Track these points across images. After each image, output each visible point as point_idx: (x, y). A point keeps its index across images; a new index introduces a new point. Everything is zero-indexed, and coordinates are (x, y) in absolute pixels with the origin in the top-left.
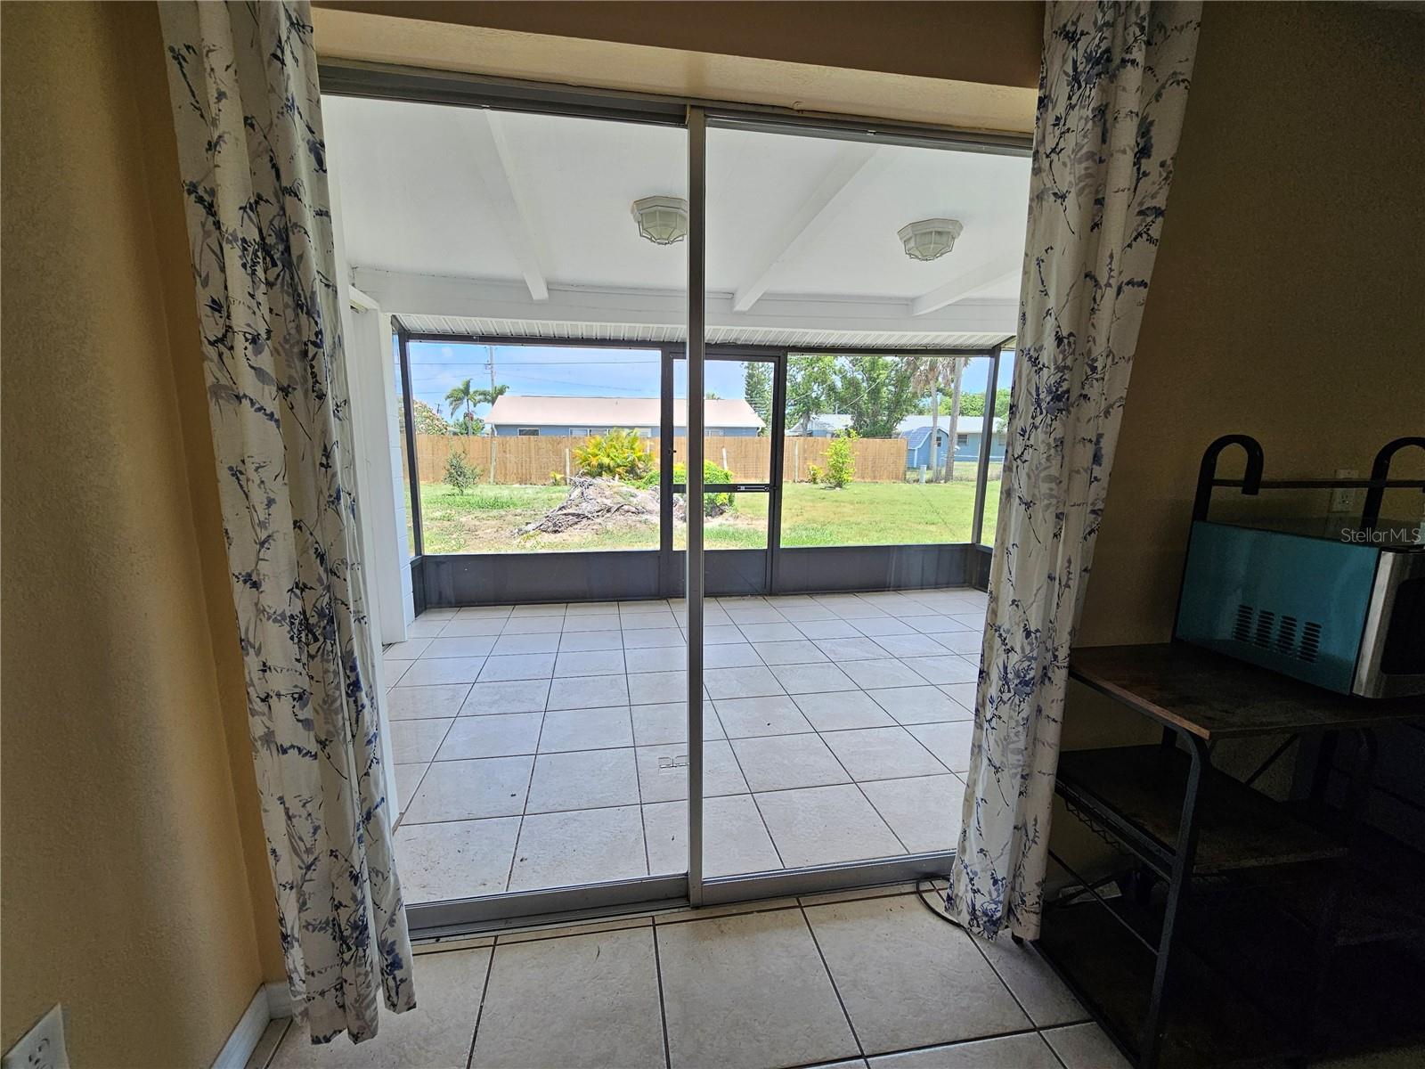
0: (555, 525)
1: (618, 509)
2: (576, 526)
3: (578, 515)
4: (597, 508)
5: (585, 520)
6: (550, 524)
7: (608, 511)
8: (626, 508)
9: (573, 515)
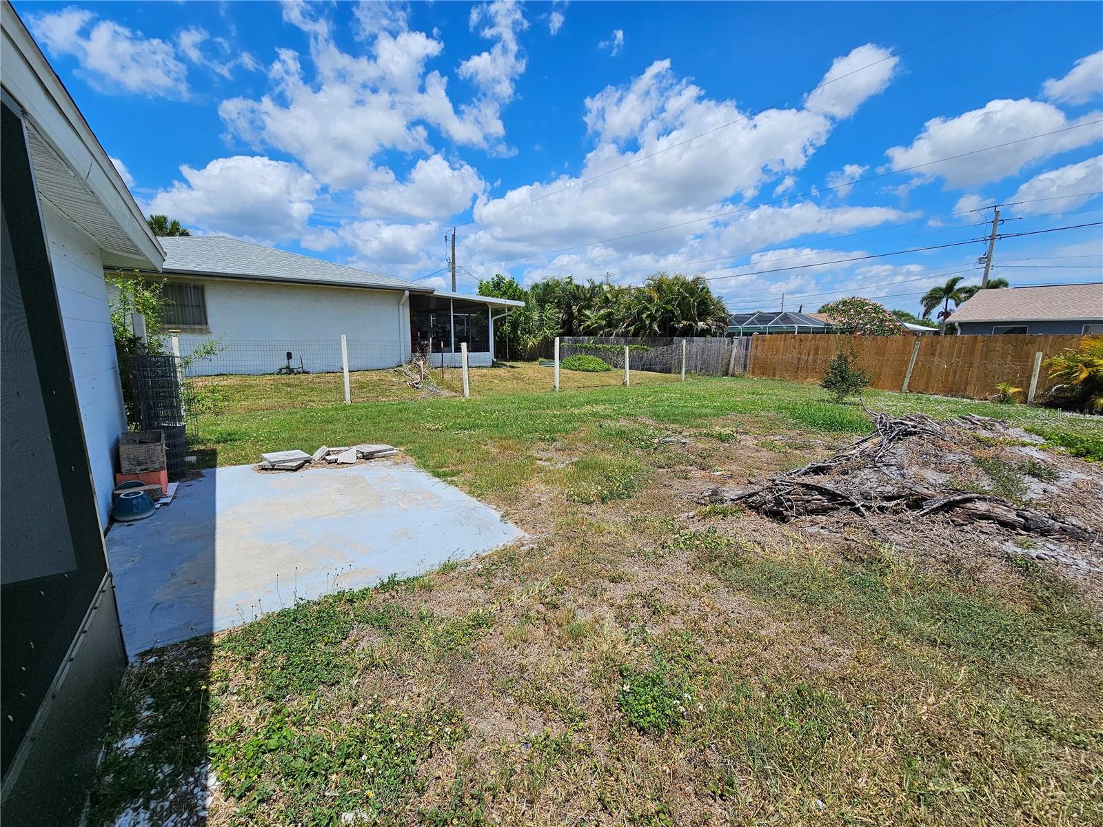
0: (778, 502)
1: (949, 507)
2: (821, 518)
3: (833, 496)
4: (889, 489)
5: (844, 510)
6: (769, 497)
7: (916, 503)
8: (982, 507)
9: (822, 491)
